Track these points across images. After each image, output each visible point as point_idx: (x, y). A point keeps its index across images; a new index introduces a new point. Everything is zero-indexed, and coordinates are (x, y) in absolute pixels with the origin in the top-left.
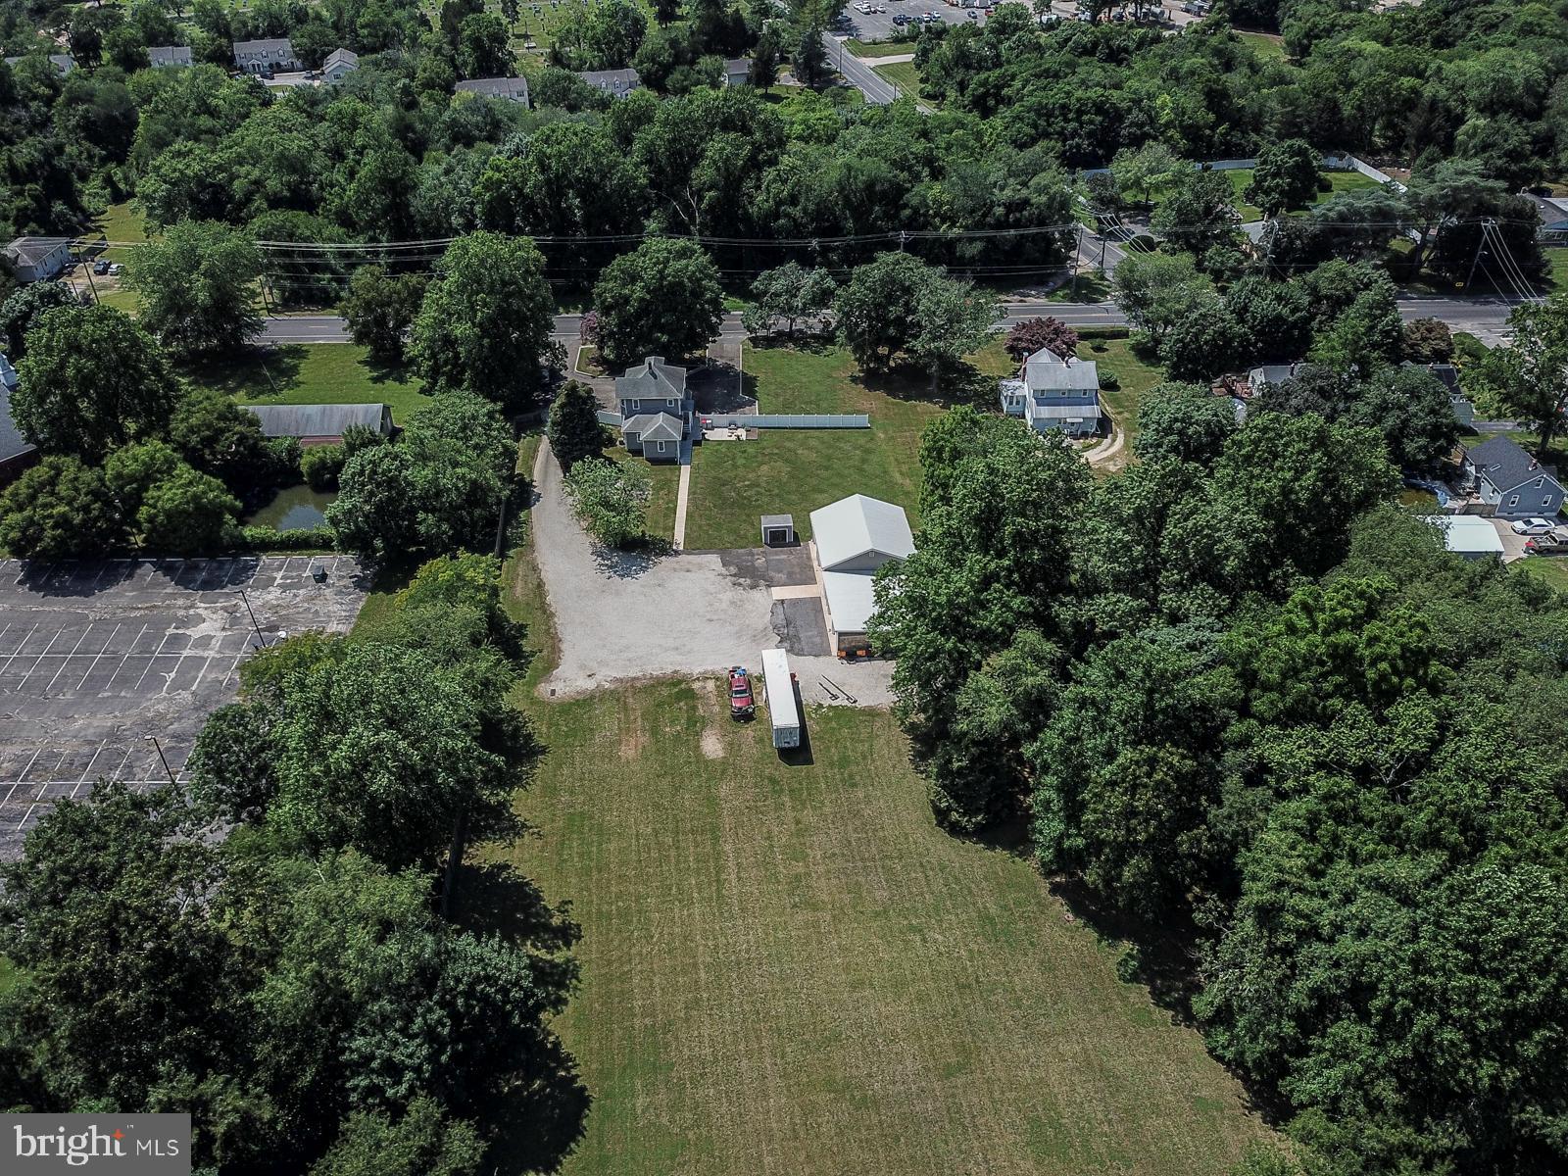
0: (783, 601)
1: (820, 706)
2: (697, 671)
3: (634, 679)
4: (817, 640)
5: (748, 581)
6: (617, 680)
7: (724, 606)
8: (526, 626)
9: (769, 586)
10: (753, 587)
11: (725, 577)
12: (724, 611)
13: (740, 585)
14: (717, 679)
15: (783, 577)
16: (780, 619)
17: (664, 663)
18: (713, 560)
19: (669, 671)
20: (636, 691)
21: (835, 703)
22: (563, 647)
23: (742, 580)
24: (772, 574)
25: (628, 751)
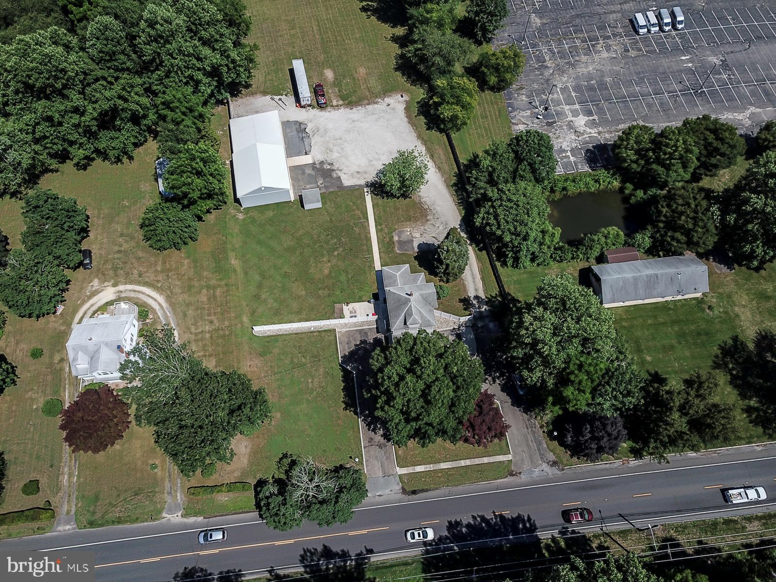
0: (306, 154)
1: (286, 95)
2: (342, 110)
3: (369, 104)
4: (288, 130)
5: (325, 166)
6: (377, 103)
7: (335, 148)
8: (427, 130)
9: (314, 164)
10: (322, 163)
11: (338, 169)
12: (335, 145)
13: (329, 164)
14: (332, 106)
15: (309, 171)
16: (306, 141)
17: (357, 113)
18: (347, 182)
19: (354, 109)
20: (366, 98)
21: (280, 97)
22: (406, 119)
23: (329, 167)
24: (313, 173)
25: (362, 71)
